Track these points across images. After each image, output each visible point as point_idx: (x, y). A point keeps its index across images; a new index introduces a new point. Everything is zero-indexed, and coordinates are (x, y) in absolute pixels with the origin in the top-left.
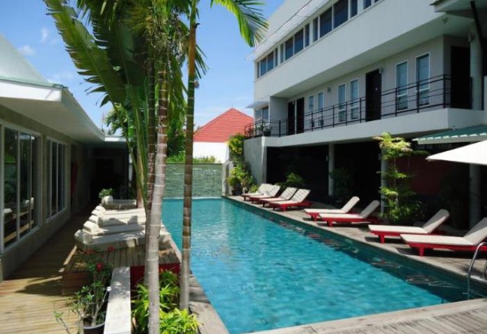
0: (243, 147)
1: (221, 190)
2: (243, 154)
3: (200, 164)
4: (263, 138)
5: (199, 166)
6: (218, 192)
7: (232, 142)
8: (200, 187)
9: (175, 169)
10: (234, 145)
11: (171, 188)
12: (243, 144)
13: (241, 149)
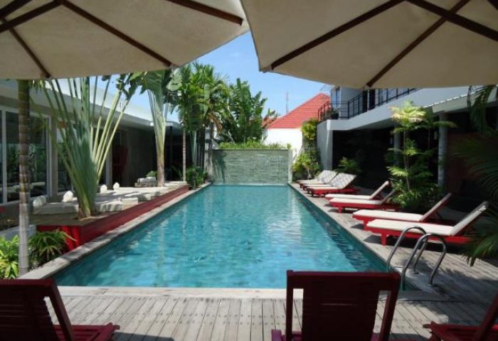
0: (316, 133)
1: (287, 177)
2: (316, 140)
3: (266, 150)
4: (329, 122)
5: (265, 152)
6: (284, 179)
7: (305, 128)
8: (265, 173)
9: (239, 155)
10: (307, 131)
11: (236, 174)
12: (316, 129)
13: (314, 135)
